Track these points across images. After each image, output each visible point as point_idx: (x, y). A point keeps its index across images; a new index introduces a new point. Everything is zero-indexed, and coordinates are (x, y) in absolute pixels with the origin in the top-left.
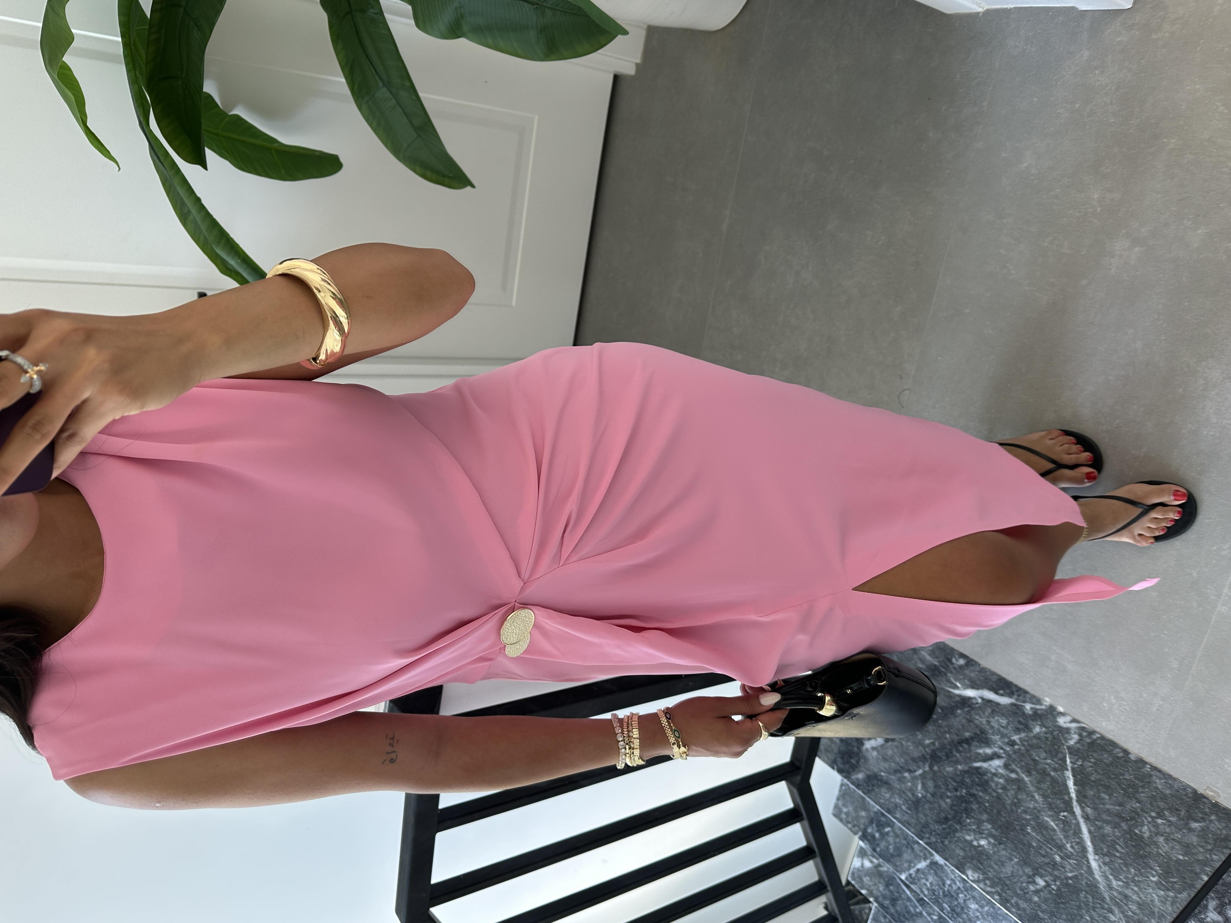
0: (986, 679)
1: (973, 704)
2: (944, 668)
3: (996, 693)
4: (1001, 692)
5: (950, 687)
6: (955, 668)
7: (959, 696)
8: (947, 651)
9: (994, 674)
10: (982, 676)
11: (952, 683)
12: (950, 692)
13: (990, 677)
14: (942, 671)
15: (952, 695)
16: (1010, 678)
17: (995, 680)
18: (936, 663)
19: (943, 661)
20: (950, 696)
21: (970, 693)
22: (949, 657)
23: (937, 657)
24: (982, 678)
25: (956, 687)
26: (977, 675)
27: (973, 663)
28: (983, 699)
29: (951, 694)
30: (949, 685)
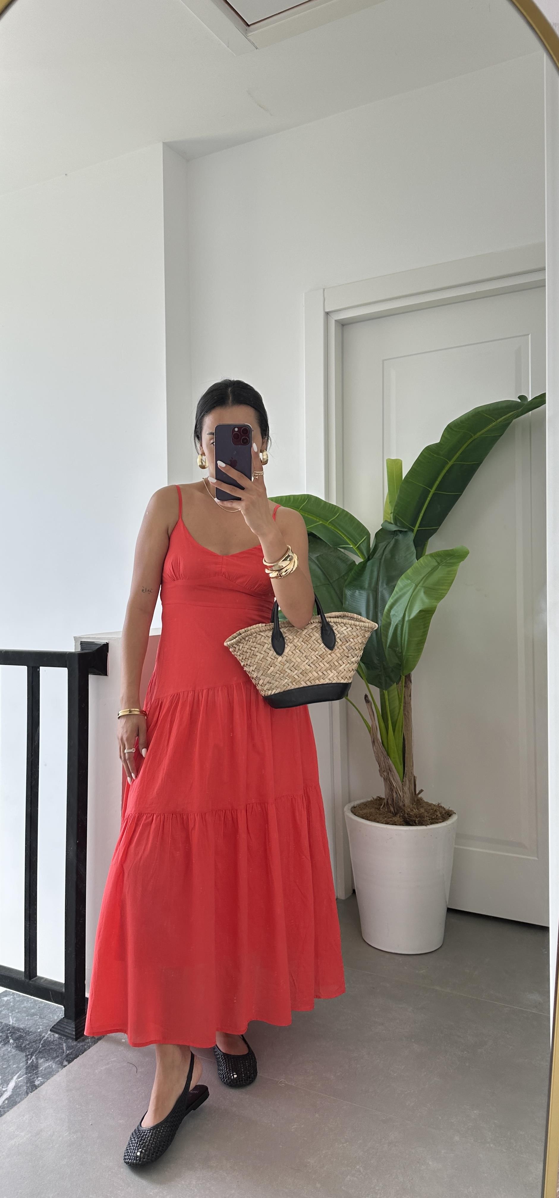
0: (19, 1094)
1: (4, 1085)
2: (36, 1072)
3: (7, 1099)
4: (6, 1102)
5: (20, 1074)
6: (35, 1078)
7: (12, 1078)
8: (48, 1076)
9: (22, 1100)
10: (22, 1093)
11: (22, 1076)
12: (16, 1074)
13: (20, 1097)
14: (34, 1071)
15: (13, 1075)
16: (15, 1108)
17: (17, 1100)
18: (41, 1068)
19: (42, 1073)
20: (13, 1074)
21: (12, 1085)
22: (43, 1076)
23: (45, 1069)
24: (20, 1092)
25: (19, 1077)
26: (24, 1090)
27: (34, 1089)
28: (4, 1091)
29: (15, 1074)
30: (22, 1073)
